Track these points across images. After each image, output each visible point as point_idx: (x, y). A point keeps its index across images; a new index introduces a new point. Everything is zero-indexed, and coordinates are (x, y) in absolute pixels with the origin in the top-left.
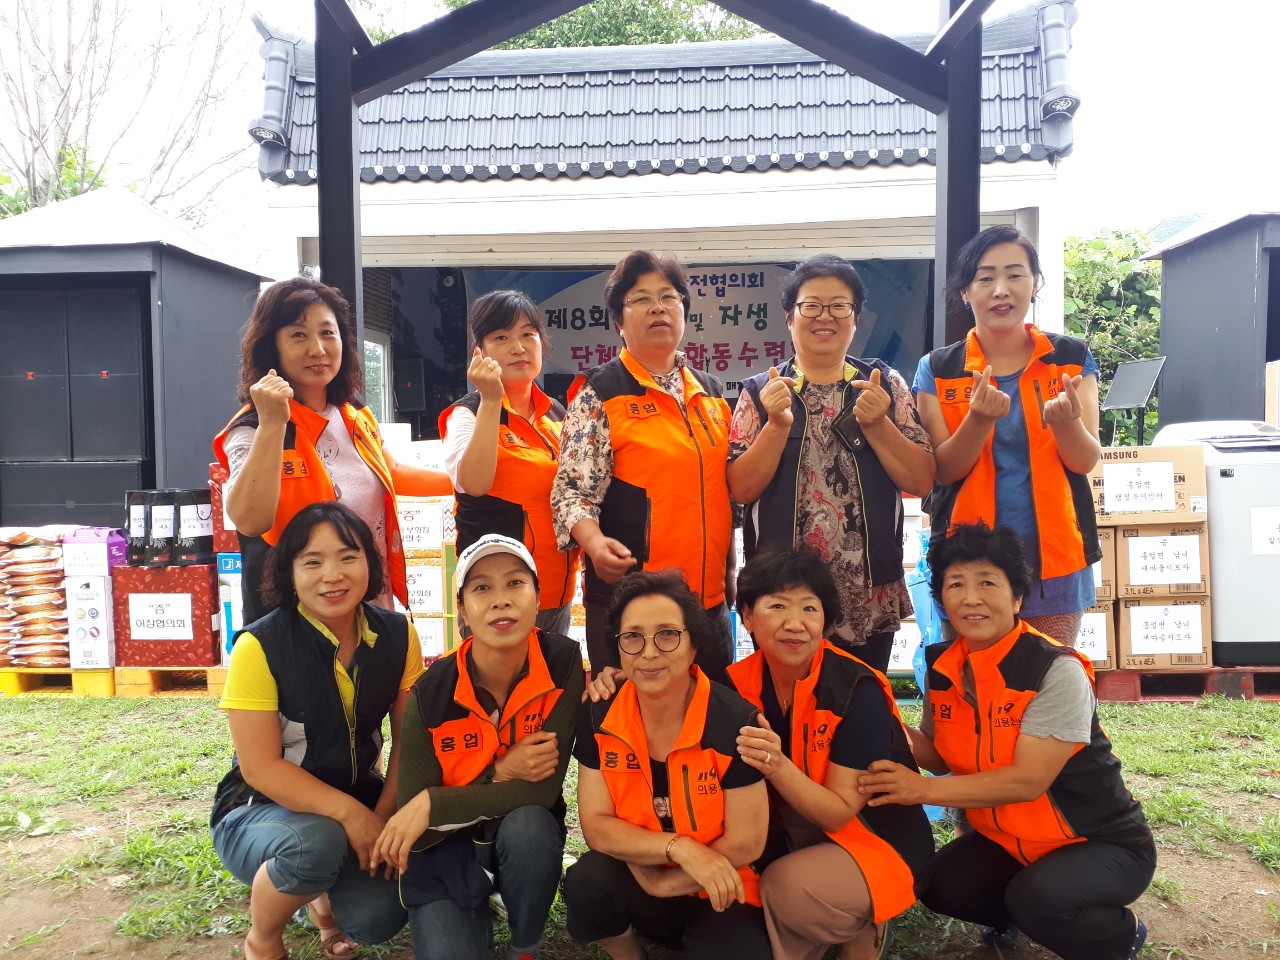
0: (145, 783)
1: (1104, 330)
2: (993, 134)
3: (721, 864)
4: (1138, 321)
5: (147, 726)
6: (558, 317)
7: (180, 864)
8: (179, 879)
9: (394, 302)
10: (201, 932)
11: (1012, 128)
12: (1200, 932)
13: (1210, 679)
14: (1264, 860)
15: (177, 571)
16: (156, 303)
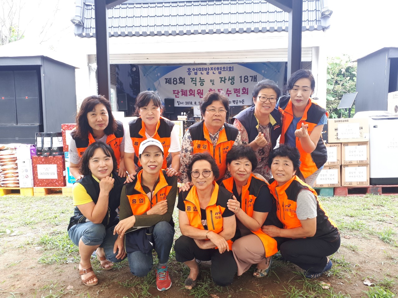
0: (45, 221)
1: (339, 84)
2: (305, 22)
3: (222, 240)
4: (349, 82)
5: (44, 205)
6: (169, 81)
7: (57, 243)
8: (57, 248)
9: (117, 76)
10: (64, 262)
11: (311, 20)
12: (364, 259)
13: (369, 189)
14: (383, 239)
15: (52, 157)
16: (42, 75)
